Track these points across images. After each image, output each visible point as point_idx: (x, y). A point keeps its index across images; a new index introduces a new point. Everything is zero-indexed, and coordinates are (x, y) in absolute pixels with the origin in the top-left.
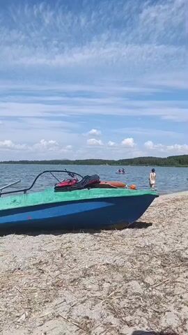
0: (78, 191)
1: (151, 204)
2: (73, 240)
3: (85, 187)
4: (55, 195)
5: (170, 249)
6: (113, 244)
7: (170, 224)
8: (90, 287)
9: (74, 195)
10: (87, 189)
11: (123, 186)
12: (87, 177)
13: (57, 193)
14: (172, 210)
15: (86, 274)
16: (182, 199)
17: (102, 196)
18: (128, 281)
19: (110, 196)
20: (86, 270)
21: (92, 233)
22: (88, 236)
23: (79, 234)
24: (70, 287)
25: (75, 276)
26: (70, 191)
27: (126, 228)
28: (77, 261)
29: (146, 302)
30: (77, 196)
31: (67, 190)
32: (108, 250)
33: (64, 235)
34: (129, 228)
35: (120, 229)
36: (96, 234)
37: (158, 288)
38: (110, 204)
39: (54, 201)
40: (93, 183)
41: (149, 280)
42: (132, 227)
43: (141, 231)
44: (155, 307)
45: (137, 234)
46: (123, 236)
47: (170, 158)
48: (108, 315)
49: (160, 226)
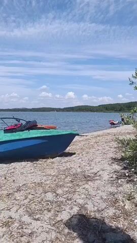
0: (21, 133)
1: (74, 140)
2: (17, 167)
3: (26, 129)
4: (5, 136)
5: (81, 170)
6: (45, 169)
7: (87, 153)
8: (19, 198)
9: (18, 135)
10: (28, 131)
11: (54, 128)
12: (28, 122)
13: (6, 134)
14: (92, 143)
15: (19, 190)
16: (102, 136)
17: (39, 135)
18: (46, 193)
19: (45, 135)
20: (20, 187)
21: (32, 161)
22: (29, 164)
23: (23, 163)
24: (5, 199)
25: (11, 191)
26: (16, 132)
27: (56, 157)
28: (16, 181)
29: (52, 206)
30: (20, 136)
31: (12, 132)
32: (39, 173)
33: (12, 164)
34: (58, 156)
35: (53, 158)
36: (35, 162)
37: (64, 196)
38: (45, 141)
39: (4, 139)
40: (32, 126)
41: (60, 191)
42: (61, 156)
43: (66, 159)
44: (57, 209)
45: (63, 161)
46: (53, 163)
47: (100, 106)
48: (24, 215)
49: (81, 154)
